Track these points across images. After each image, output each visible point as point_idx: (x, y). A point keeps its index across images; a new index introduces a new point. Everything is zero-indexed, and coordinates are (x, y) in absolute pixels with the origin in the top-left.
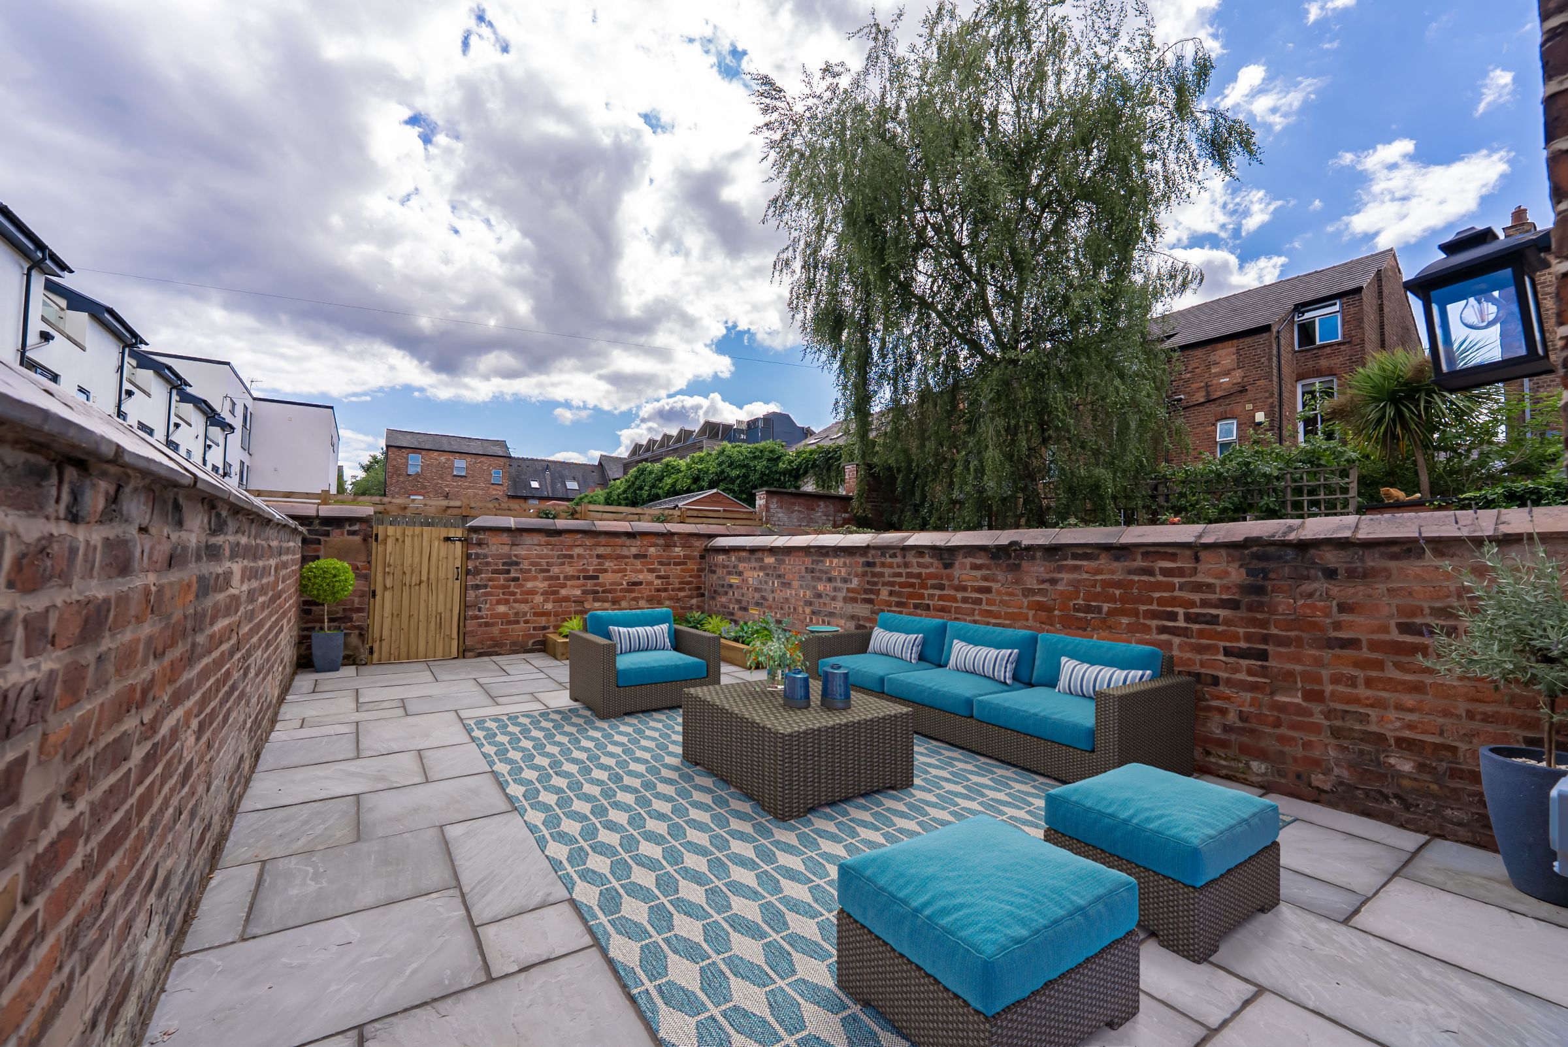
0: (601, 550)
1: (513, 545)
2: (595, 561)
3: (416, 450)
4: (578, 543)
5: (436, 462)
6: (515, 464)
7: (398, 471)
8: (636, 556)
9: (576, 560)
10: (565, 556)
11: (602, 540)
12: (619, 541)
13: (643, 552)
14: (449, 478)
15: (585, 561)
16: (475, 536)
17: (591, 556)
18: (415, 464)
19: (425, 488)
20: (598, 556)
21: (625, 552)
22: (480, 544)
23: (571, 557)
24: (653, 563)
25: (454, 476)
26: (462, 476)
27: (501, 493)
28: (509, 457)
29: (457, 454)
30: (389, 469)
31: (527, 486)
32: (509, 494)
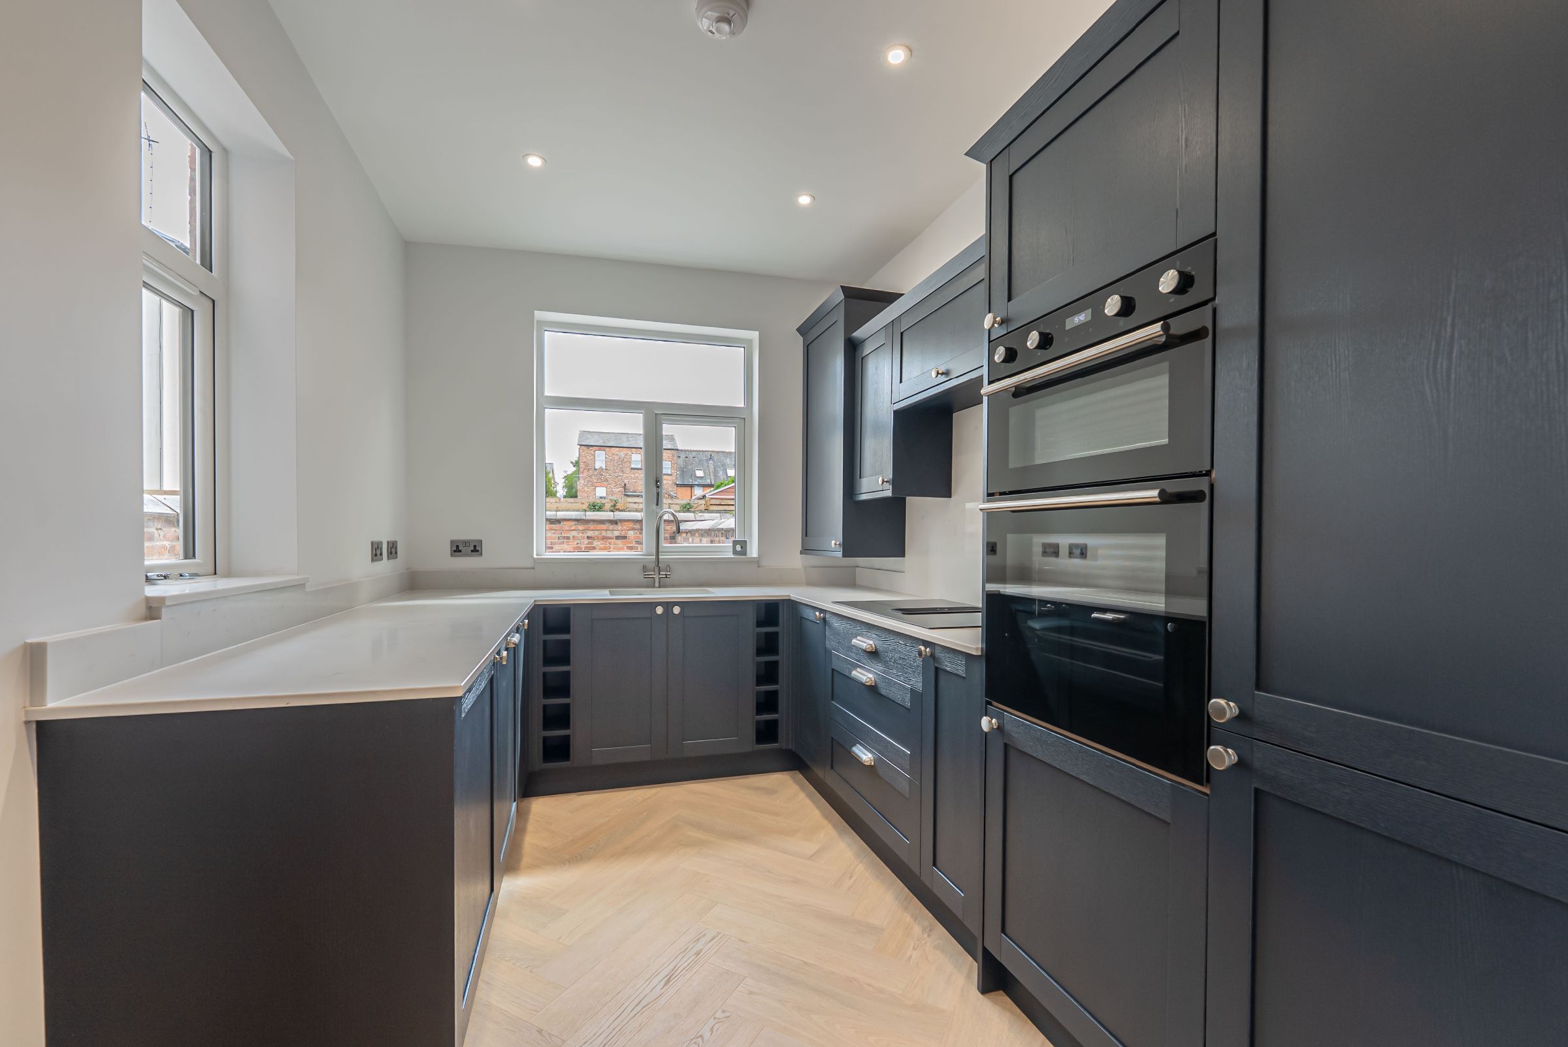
0: (590, 533)
2: (586, 541)
3: (601, 447)
4: (573, 528)
5: (616, 458)
6: (683, 455)
7: (590, 467)
8: (617, 538)
9: (571, 540)
10: (564, 538)
11: (591, 526)
12: (604, 527)
13: (623, 534)
14: (628, 470)
15: (579, 541)
17: (583, 538)
18: (600, 460)
19: (607, 480)
20: (588, 538)
21: (609, 534)
23: (568, 538)
24: (631, 543)
25: (632, 469)
26: (638, 469)
27: (670, 483)
28: (677, 450)
29: (634, 450)
30: (582, 465)
31: (693, 475)
32: (677, 483)
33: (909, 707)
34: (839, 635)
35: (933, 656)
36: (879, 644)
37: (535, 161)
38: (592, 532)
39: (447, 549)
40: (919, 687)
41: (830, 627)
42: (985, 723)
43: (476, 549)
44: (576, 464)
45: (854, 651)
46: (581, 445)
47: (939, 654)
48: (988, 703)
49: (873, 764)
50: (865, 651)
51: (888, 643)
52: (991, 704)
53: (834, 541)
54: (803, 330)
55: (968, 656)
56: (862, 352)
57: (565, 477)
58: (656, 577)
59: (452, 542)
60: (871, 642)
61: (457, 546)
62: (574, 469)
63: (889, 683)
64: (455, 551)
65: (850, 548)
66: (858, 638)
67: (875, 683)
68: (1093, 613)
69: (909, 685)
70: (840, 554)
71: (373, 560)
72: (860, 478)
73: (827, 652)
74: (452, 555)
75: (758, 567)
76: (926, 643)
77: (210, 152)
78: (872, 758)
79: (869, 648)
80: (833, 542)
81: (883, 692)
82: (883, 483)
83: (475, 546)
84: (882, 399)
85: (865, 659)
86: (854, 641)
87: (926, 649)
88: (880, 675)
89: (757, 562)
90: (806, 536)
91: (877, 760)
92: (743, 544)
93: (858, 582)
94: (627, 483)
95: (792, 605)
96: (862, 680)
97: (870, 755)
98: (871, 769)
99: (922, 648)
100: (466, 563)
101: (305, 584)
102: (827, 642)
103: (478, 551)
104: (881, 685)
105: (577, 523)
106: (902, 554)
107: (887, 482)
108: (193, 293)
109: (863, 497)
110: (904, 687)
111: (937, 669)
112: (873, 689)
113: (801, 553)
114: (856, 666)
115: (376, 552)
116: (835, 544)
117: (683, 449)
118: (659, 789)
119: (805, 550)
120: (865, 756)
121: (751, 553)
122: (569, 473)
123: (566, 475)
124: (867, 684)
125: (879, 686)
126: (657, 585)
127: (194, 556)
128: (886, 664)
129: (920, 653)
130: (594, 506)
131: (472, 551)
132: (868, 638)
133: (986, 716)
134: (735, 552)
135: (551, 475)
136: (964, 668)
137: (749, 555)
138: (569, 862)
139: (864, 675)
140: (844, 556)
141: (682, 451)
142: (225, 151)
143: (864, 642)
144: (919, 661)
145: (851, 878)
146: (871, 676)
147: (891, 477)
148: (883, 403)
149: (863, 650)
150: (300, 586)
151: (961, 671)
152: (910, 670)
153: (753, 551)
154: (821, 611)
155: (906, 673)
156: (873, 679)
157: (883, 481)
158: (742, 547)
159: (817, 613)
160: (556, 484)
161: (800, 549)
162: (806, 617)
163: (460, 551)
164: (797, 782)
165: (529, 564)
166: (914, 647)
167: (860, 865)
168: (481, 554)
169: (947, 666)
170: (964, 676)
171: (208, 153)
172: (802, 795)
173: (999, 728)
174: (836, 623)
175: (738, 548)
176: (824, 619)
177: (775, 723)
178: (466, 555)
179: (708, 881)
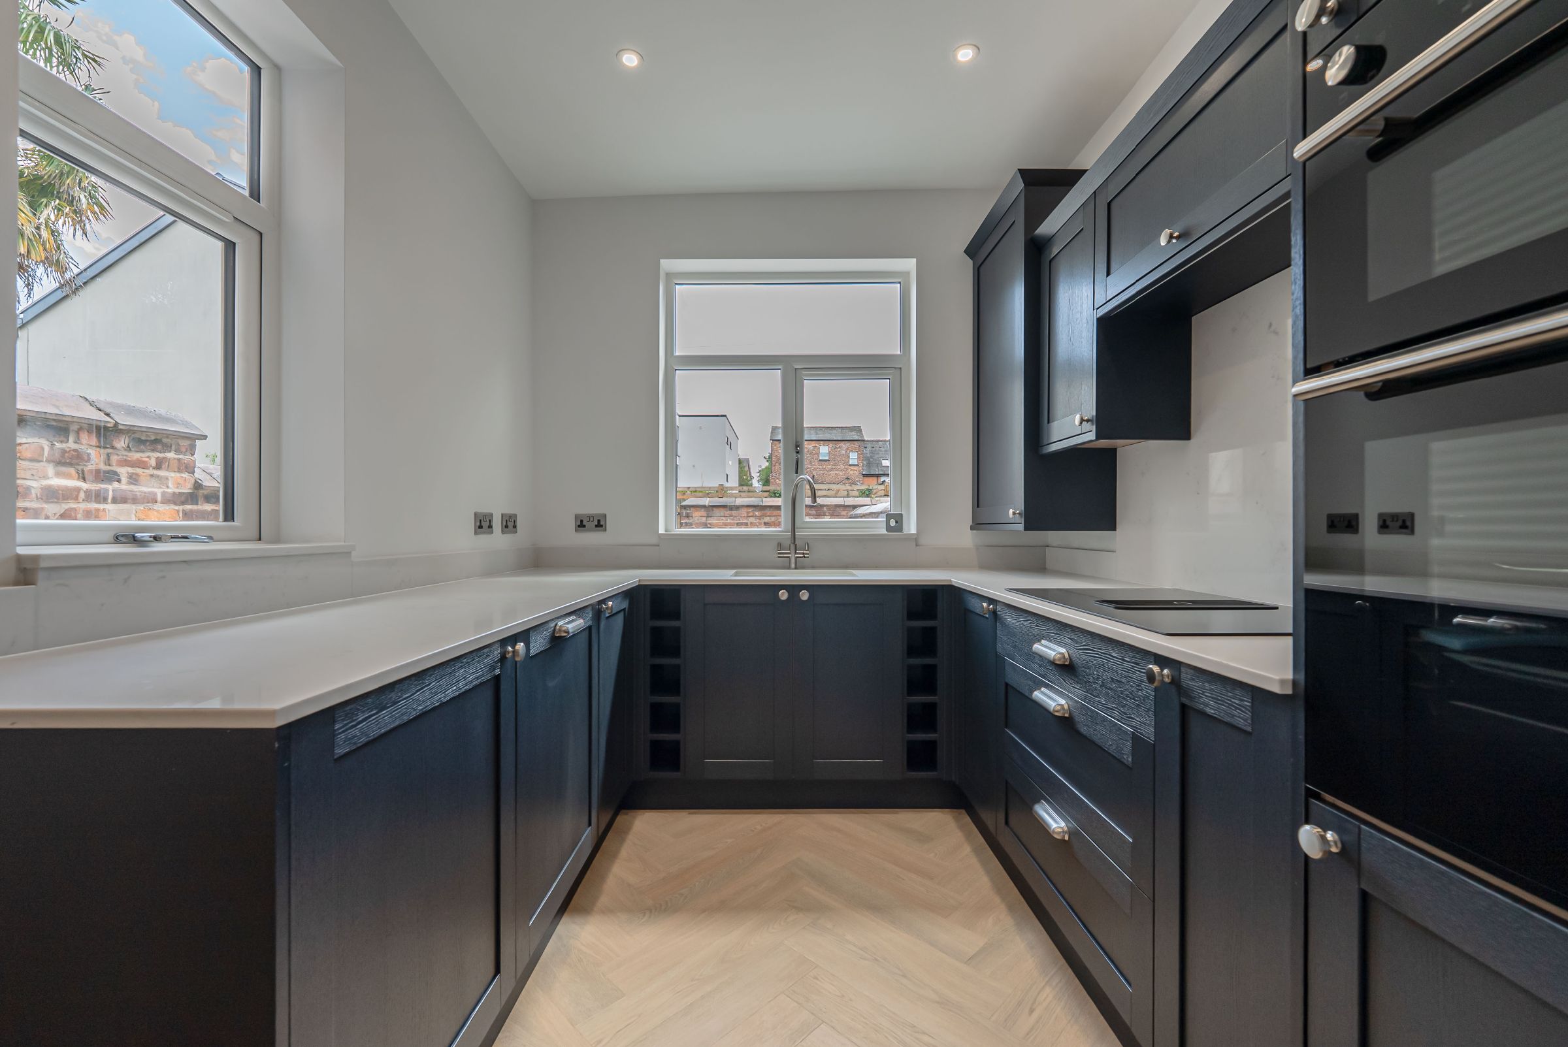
0: (767, 519)
1: (708, 516)
4: (751, 514)
6: (869, 446)
11: (768, 512)
14: (816, 463)
16: (684, 511)
22: (688, 516)
25: (820, 460)
26: (826, 461)
27: (857, 473)
28: (863, 441)
29: (821, 442)
30: (774, 459)
31: (879, 465)
32: (864, 473)
33: (1130, 765)
34: (1014, 635)
35: (1175, 682)
36: (1076, 654)
37: (630, 60)
38: (768, 518)
39: (572, 524)
40: (1148, 732)
41: (1004, 625)
42: (1308, 836)
43: (600, 525)
44: (769, 459)
45: (1037, 661)
46: (773, 440)
47: (1186, 678)
48: (1310, 794)
49: (1067, 838)
50: (1052, 663)
51: (1092, 653)
52: (1318, 797)
53: (1013, 509)
54: (971, 251)
55: (1257, 694)
56: (1050, 253)
57: (760, 472)
58: (792, 556)
59: (577, 517)
60: (1063, 650)
61: (582, 521)
62: (767, 464)
63: (1094, 717)
64: (579, 526)
65: (1035, 519)
66: (1043, 642)
67: (1070, 714)
68: (1456, 616)
69: (1128, 725)
70: (1021, 527)
71: (476, 533)
72: (1049, 422)
73: (1000, 661)
74: (576, 531)
75: (916, 546)
76: (1162, 661)
77: (259, 69)
78: (1066, 829)
79: (1059, 660)
80: (1011, 511)
81: (1083, 730)
82: (1081, 423)
83: (599, 521)
84: (1079, 308)
85: (1054, 675)
86: (1037, 647)
87: (1162, 670)
88: (1077, 702)
89: (915, 540)
90: (978, 507)
91: (1072, 833)
92: (899, 518)
93: (1049, 565)
94: (815, 475)
95: (954, 593)
96: (1047, 707)
97: (1063, 824)
98: (1063, 846)
99: (1156, 669)
100: (591, 538)
101: (350, 553)
102: (999, 645)
103: (602, 526)
104: (1079, 718)
105: (754, 509)
106: (1112, 526)
107: (1088, 421)
108: (227, 220)
109: (1054, 447)
110: (1120, 728)
111: (1184, 708)
112: (1066, 722)
113: (972, 528)
114: (1039, 685)
115: (483, 524)
116: (1014, 513)
117: (869, 439)
118: (783, 817)
119: (977, 525)
120: (1055, 822)
121: (909, 530)
122: (763, 467)
123: (760, 469)
124: (1057, 714)
125: (1077, 719)
126: (793, 566)
127: (233, 519)
128: (1086, 685)
129: (1151, 677)
130: (775, 494)
131: (596, 526)
132: (1059, 643)
133: (1307, 822)
134: (889, 528)
135: (747, 469)
136: (1248, 715)
137: (905, 531)
138: (651, 911)
139: (1052, 699)
140: (1026, 529)
141: (868, 441)
142: (277, 68)
143: (1051, 650)
144: (1148, 690)
145: (1032, 1011)
146: (1063, 702)
147: (1094, 414)
148: (1081, 313)
149: (1051, 661)
150: (345, 554)
151: (1242, 719)
152: (1130, 702)
153: (911, 527)
154: (991, 601)
155: (1124, 706)
156: (1066, 707)
157: (1082, 420)
158: (897, 522)
159: (985, 605)
160: (752, 478)
161: (970, 523)
162: (972, 609)
163: (584, 526)
164: (962, 827)
165: (654, 541)
166: (1137, 664)
167: (1048, 990)
168: (606, 530)
169: (1207, 705)
170: (1249, 729)
171: (257, 70)
172: (967, 849)
173: (1344, 851)
174: (1011, 619)
175: (893, 523)
176: (994, 613)
177: (932, 745)
178: (590, 530)
179: (816, 978)
